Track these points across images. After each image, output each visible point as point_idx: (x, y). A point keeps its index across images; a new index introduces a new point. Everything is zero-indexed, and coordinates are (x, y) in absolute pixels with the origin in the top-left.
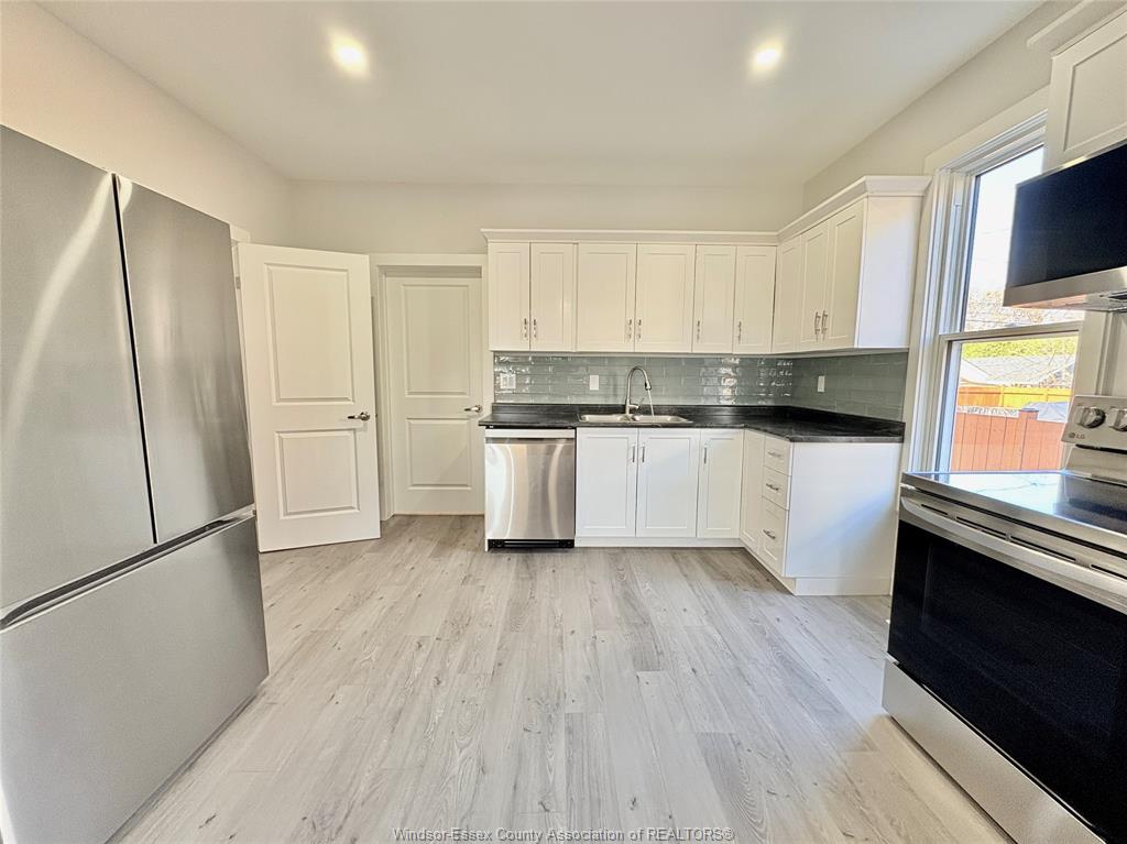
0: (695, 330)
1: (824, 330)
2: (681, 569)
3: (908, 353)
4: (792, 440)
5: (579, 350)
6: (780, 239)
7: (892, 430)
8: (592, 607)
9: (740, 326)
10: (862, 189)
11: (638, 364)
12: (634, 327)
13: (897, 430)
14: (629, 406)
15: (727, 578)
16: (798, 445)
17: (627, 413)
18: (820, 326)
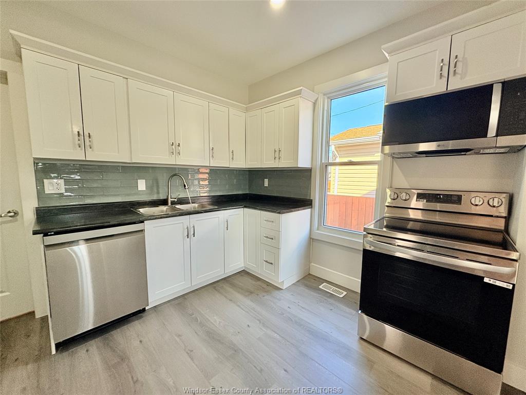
0: (211, 153)
1: (280, 157)
2: (226, 297)
3: (311, 170)
4: (279, 213)
5: (133, 161)
6: (247, 109)
7: (306, 203)
8: (192, 359)
9: (232, 152)
10: (299, 93)
11: (177, 172)
12: (175, 147)
13: (309, 203)
14: (170, 201)
15: (251, 293)
17: (170, 204)
18: (277, 156)
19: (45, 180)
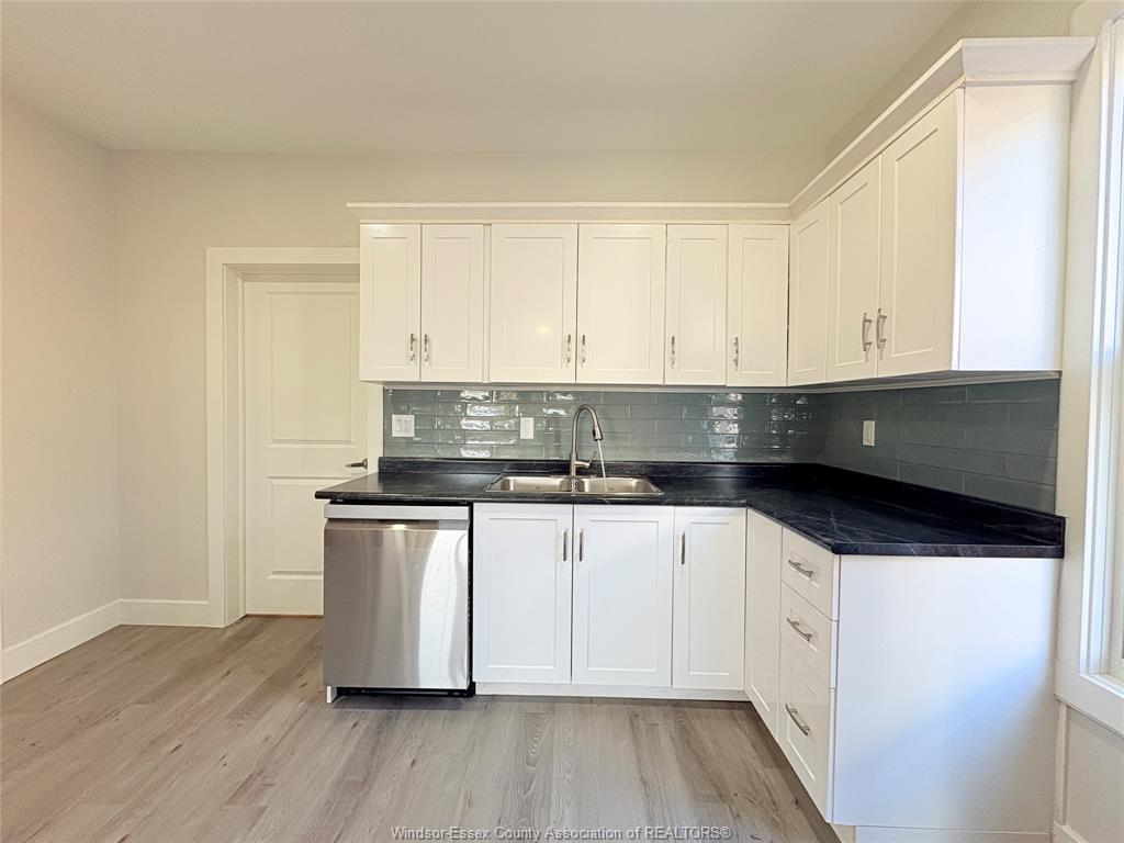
0: (669, 351)
1: (881, 341)
3: (1058, 382)
4: (838, 550)
5: (493, 380)
6: (793, 214)
9: (736, 344)
11: (587, 401)
12: (576, 344)
13: (1048, 530)
14: (575, 463)
16: (849, 561)
17: (573, 473)
18: (872, 337)
19: (393, 416)
